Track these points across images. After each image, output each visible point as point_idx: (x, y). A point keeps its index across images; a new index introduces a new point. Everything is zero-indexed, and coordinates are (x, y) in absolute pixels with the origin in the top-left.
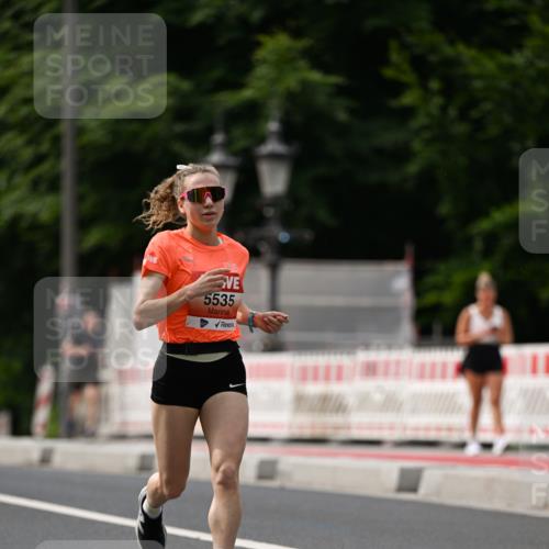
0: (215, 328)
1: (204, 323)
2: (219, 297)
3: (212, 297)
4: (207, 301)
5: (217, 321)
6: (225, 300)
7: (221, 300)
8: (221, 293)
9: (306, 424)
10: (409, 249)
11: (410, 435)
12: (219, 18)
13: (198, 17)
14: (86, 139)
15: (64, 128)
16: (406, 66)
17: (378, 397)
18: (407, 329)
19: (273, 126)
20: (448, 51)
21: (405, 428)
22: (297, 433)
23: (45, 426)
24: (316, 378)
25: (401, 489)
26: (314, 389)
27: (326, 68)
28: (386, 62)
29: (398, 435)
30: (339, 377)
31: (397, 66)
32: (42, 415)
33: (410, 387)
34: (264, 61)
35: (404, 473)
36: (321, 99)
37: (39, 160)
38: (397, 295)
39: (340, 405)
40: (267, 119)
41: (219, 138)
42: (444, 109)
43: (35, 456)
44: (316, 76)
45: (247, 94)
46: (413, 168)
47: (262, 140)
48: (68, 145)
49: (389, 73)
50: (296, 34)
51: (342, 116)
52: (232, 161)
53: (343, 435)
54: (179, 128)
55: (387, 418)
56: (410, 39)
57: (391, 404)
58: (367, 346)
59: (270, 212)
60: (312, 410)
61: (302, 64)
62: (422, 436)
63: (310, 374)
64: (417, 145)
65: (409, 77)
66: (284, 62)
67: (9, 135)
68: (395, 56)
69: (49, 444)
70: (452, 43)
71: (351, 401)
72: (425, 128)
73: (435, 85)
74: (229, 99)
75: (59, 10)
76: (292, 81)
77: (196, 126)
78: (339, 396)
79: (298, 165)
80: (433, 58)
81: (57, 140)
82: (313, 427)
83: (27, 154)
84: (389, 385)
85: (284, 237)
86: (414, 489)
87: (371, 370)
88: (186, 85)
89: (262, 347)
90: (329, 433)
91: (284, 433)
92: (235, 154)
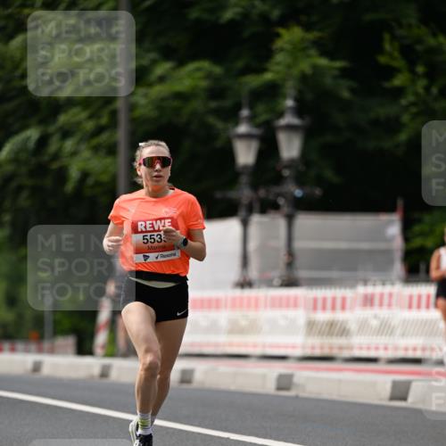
0: (155, 260)
1: (146, 257)
2: (155, 237)
3: (148, 237)
4: (145, 241)
5: (156, 254)
6: (160, 238)
7: (157, 239)
8: (156, 234)
9: (317, 345)
10: (400, 203)
11: (401, 354)
12: (246, 15)
13: (228, 15)
14: (138, 113)
15: (120, 105)
16: (396, 54)
17: (375, 323)
18: (398, 268)
19: (290, 103)
20: (431, 41)
21: (396, 348)
22: (309, 352)
23: (103, 347)
24: (324, 308)
25: (392, 398)
26: (322, 316)
27: (331, 56)
28: (381, 50)
29: (391, 354)
30: (343, 308)
31: (390, 54)
32: (101, 338)
33: (400, 315)
34: (282, 50)
35: (395, 384)
36: (328, 81)
37: (99, 130)
38: (391, 240)
39: (344, 330)
40: (285, 97)
41: (245, 113)
42: (427, 89)
43: (96, 371)
44: (323, 62)
45: (268, 76)
46: (403, 137)
47: (281, 115)
48: (123, 118)
49: (383, 60)
50: (308, 27)
51: (346, 94)
52: (255, 131)
53: (346, 354)
54: (213, 104)
55: (382, 340)
56: (400, 32)
57: (385, 328)
58: (365, 282)
59: (286, 173)
60: (321, 333)
61: (313, 52)
62: (410, 354)
63: (320, 304)
64: (405, 118)
65: (399, 63)
66: (298, 50)
67: (75, 110)
68: (387, 46)
69: (107, 361)
70: (435, 35)
71: (353, 327)
72: (414, 104)
73: (420, 69)
74: (253, 81)
75: (116, 9)
76: (305, 66)
77: (228, 103)
78: (343, 322)
79: (309, 134)
80: (419, 48)
81: (114, 114)
82: (322, 348)
83: (90, 126)
84: (384, 313)
85: (298, 193)
86: (404, 399)
87: (368, 301)
88: (217, 70)
89: (280, 282)
90: (335, 352)
91: (299, 352)
92: (258, 126)
